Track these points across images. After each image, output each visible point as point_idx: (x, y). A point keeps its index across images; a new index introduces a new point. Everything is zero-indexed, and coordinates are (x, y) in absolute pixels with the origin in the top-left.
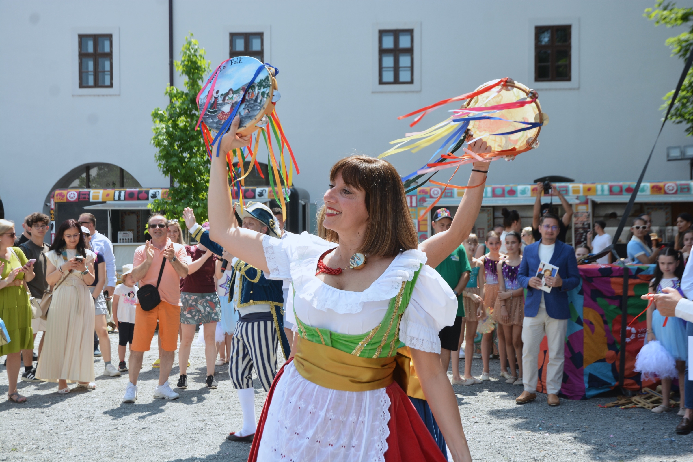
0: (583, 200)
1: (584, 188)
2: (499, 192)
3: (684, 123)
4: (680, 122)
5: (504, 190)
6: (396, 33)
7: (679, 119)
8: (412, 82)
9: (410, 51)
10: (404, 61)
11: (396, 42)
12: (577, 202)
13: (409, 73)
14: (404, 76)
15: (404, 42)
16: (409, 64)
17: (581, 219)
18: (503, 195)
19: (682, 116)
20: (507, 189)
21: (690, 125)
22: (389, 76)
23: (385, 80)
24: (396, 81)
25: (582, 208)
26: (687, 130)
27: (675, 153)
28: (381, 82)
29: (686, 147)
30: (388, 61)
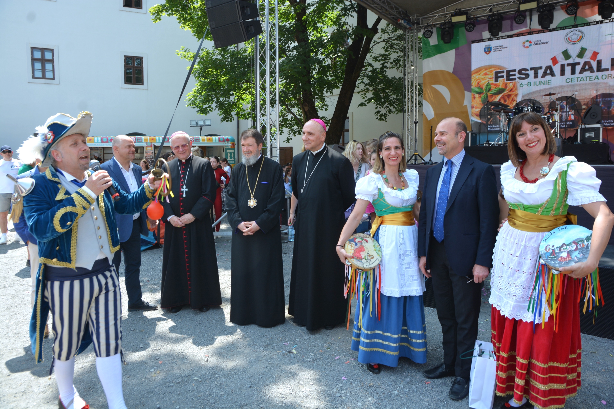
0: (149, 144)
1: (150, 139)
2: (105, 140)
3: (196, 108)
4: (194, 108)
5: (108, 139)
6: (43, 50)
7: (194, 106)
8: (53, 79)
9: (52, 61)
10: (48, 66)
11: (43, 55)
12: (146, 145)
13: (52, 74)
14: (49, 75)
15: (48, 56)
16: (52, 69)
17: (149, 154)
18: (107, 142)
19: (195, 104)
20: (110, 138)
21: (198, 109)
22: (39, 74)
23: (36, 76)
24: (44, 77)
25: (149, 149)
26: (197, 112)
27: (194, 123)
28: (34, 77)
29: (198, 120)
30: (38, 66)
